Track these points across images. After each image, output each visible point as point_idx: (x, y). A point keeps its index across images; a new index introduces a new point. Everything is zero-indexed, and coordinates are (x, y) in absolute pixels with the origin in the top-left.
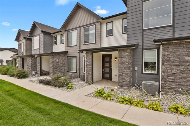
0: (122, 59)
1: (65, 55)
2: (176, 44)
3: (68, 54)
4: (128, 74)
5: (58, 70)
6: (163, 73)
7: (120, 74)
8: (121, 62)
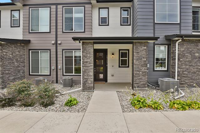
0: (138, 54)
1: (23, 46)
2: (189, 41)
3: (31, 45)
4: (146, 72)
5: (12, 73)
6: (180, 69)
7: (136, 73)
8: (138, 58)
